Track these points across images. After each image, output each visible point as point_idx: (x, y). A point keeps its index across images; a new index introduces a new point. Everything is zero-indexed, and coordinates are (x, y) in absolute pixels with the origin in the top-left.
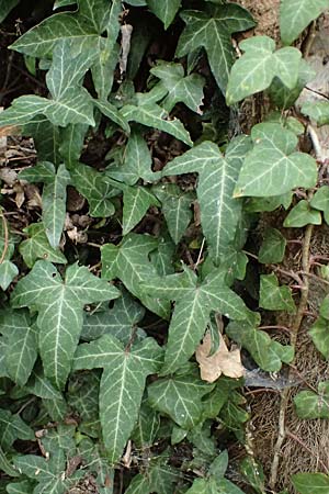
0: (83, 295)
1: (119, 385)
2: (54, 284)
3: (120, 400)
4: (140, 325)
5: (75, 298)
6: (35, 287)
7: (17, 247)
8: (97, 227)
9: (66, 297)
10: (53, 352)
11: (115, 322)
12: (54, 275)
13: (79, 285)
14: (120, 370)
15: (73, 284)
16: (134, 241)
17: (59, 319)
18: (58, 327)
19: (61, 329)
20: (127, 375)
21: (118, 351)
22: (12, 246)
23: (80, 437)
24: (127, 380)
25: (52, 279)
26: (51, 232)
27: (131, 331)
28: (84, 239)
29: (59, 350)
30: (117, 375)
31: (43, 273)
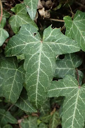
0: (55, 48)
1: (74, 106)
2: (35, 40)
3: (74, 115)
4: (79, 68)
5: (50, 51)
6: (22, 43)
7: (8, 20)
8: (55, 9)
9: (44, 49)
10: (35, 86)
11: (65, 67)
12: (35, 34)
13: (53, 41)
14: (75, 98)
15: (49, 40)
16: (81, 16)
17: (39, 65)
18: (38, 70)
19: (40, 72)
20: (78, 100)
21: (75, 86)
22: (5, 19)
23: (39, 122)
24: (78, 103)
25: (33, 37)
26: (30, 8)
27: (74, 72)
28: (48, 15)
29: (39, 85)
30: (73, 100)
31: (28, 33)
